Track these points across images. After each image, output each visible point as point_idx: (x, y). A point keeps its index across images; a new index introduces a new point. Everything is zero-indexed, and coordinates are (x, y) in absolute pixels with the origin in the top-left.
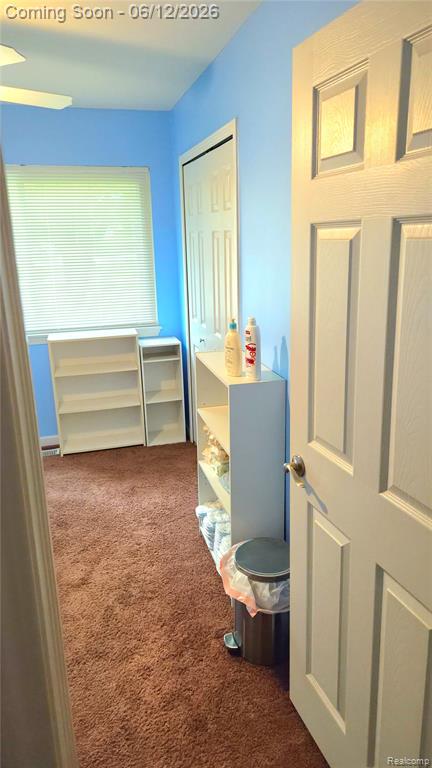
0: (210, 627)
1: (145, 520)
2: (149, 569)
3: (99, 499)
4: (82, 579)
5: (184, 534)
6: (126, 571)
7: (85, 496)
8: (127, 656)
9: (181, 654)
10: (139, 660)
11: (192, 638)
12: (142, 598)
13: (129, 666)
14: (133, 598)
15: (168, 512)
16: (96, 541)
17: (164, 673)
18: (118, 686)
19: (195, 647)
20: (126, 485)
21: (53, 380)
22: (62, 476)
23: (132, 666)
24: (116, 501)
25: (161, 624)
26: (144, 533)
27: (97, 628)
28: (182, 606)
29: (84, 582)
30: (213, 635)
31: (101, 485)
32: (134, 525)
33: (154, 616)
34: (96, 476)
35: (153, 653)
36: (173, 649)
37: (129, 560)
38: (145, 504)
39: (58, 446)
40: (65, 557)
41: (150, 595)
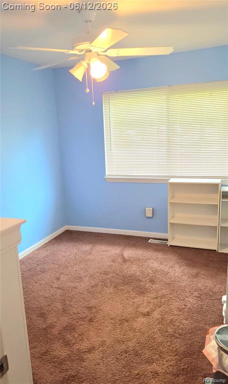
0: (203, 370)
1: (196, 294)
2: (184, 321)
3: (176, 275)
4: (148, 312)
5: (215, 310)
6: (171, 317)
7: (170, 270)
8: (149, 361)
9: (178, 376)
10: (154, 367)
11: (188, 370)
12: (172, 336)
13: (149, 367)
14: (168, 333)
15: (211, 293)
16: (164, 296)
17: (164, 380)
18: (138, 374)
19: (188, 375)
20: (194, 271)
21: (169, 203)
22: (163, 256)
23: (149, 368)
24: (185, 278)
25: (176, 354)
26: (191, 300)
27: (142, 340)
28: (192, 350)
29: (148, 314)
30: (202, 374)
31: (180, 267)
32: (188, 294)
33: (173, 348)
34: (181, 261)
35: (164, 367)
36: (175, 370)
37: (176, 312)
38: (199, 285)
39: (167, 240)
40: (146, 299)
41: (177, 335)
